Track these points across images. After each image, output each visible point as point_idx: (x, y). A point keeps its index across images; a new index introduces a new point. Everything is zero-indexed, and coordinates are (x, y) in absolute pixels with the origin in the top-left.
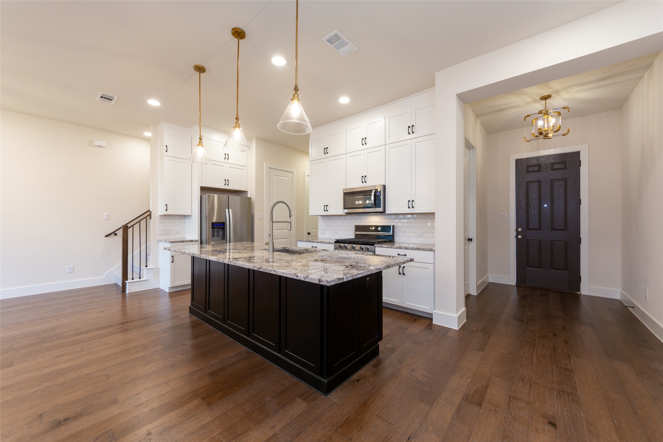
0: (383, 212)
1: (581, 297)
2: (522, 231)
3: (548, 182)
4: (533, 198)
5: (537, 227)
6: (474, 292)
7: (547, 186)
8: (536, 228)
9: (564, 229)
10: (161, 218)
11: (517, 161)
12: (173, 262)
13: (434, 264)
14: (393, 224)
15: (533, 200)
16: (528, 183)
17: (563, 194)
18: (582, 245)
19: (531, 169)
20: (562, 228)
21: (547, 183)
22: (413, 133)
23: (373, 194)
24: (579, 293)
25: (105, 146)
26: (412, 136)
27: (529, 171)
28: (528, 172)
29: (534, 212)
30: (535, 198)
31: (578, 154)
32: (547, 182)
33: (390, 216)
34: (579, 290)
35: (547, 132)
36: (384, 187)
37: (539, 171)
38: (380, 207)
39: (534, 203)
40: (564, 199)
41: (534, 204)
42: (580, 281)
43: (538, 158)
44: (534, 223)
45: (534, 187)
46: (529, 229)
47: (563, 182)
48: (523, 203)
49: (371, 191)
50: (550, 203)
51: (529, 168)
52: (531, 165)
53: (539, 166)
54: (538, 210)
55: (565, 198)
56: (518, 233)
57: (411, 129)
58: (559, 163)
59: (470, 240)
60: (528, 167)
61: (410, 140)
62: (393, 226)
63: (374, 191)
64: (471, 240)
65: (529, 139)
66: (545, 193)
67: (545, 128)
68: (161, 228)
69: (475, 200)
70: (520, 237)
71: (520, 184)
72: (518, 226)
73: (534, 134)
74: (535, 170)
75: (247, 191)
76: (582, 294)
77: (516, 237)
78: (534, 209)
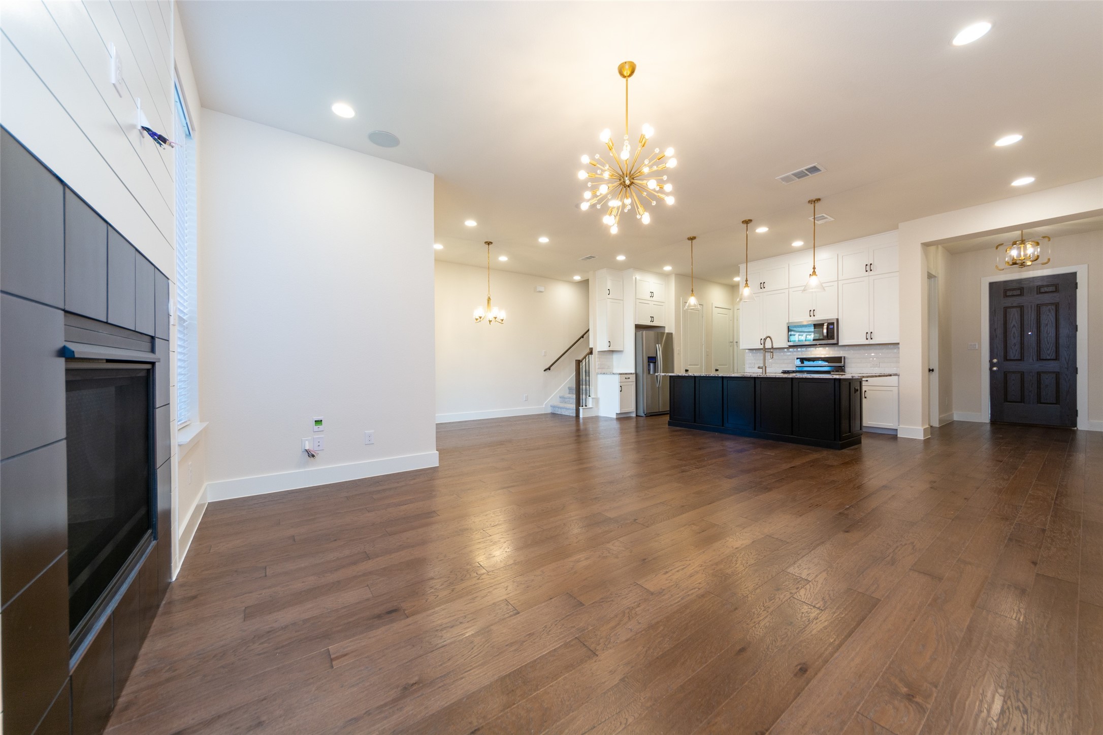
0: (837, 344)
1: (1078, 433)
2: (998, 362)
3: (1033, 307)
4: (1012, 325)
5: (1018, 357)
6: (936, 424)
7: (1031, 312)
8: (1017, 359)
9: (1055, 358)
10: (599, 354)
11: (992, 285)
12: (621, 391)
13: (898, 386)
14: (844, 355)
15: (1012, 328)
16: (1006, 309)
17: (1053, 320)
18: (1079, 377)
19: (1009, 293)
20: (1052, 358)
21: (1031, 308)
22: (871, 270)
23: (825, 327)
24: (1076, 428)
25: (543, 290)
26: (869, 273)
27: (1008, 295)
28: (1006, 296)
29: (1014, 340)
30: (1016, 325)
31: (1074, 275)
32: (1031, 306)
33: (844, 348)
34: (1076, 426)
35: (1024, 261)
36: (838, 320)
37: (1021, 294)
38: (834, 339)
39: (1014, 331)
40: (1054, 325)
41: (1014, 333)
42: (1077, 415)
43: (1020, 281)
44: (1014, 353)
45: (1014, 315)
46: (1007, 360)
47: (1053, 307)
48: (1000, 332)
49: (822, 325)
50: (1036, 331)
51: (1008, 292)
52: (1010, 288)
53: (1021, 290)
54: (1019, 338)
55: (1056, 325)
56: (992, 365)
57: (869, 268)
58: (1047, 286)
59: (931, 370)
60: (1005, 291)
61: (867, 277)
62: (844, 357)
63: (826, 324)
64: (933, 370)
65: (1002, 268)
66: (1029, 320)
67: (1021, 257)
68: (599, 363)
69: (937, 330)
70: (995, 369)
71: (995, 310)
72: (992, 355)
73: (1008, 263)
74: (1015, 294)
75: (664, 327)
76: (1079, 429)
77: (991, 369)
78: (1014, 338)
